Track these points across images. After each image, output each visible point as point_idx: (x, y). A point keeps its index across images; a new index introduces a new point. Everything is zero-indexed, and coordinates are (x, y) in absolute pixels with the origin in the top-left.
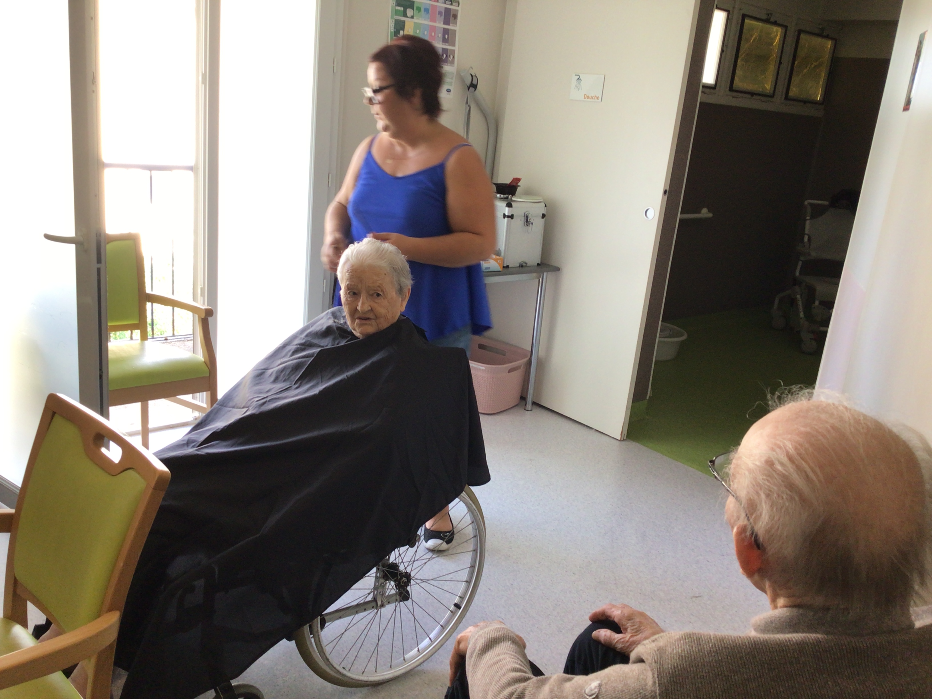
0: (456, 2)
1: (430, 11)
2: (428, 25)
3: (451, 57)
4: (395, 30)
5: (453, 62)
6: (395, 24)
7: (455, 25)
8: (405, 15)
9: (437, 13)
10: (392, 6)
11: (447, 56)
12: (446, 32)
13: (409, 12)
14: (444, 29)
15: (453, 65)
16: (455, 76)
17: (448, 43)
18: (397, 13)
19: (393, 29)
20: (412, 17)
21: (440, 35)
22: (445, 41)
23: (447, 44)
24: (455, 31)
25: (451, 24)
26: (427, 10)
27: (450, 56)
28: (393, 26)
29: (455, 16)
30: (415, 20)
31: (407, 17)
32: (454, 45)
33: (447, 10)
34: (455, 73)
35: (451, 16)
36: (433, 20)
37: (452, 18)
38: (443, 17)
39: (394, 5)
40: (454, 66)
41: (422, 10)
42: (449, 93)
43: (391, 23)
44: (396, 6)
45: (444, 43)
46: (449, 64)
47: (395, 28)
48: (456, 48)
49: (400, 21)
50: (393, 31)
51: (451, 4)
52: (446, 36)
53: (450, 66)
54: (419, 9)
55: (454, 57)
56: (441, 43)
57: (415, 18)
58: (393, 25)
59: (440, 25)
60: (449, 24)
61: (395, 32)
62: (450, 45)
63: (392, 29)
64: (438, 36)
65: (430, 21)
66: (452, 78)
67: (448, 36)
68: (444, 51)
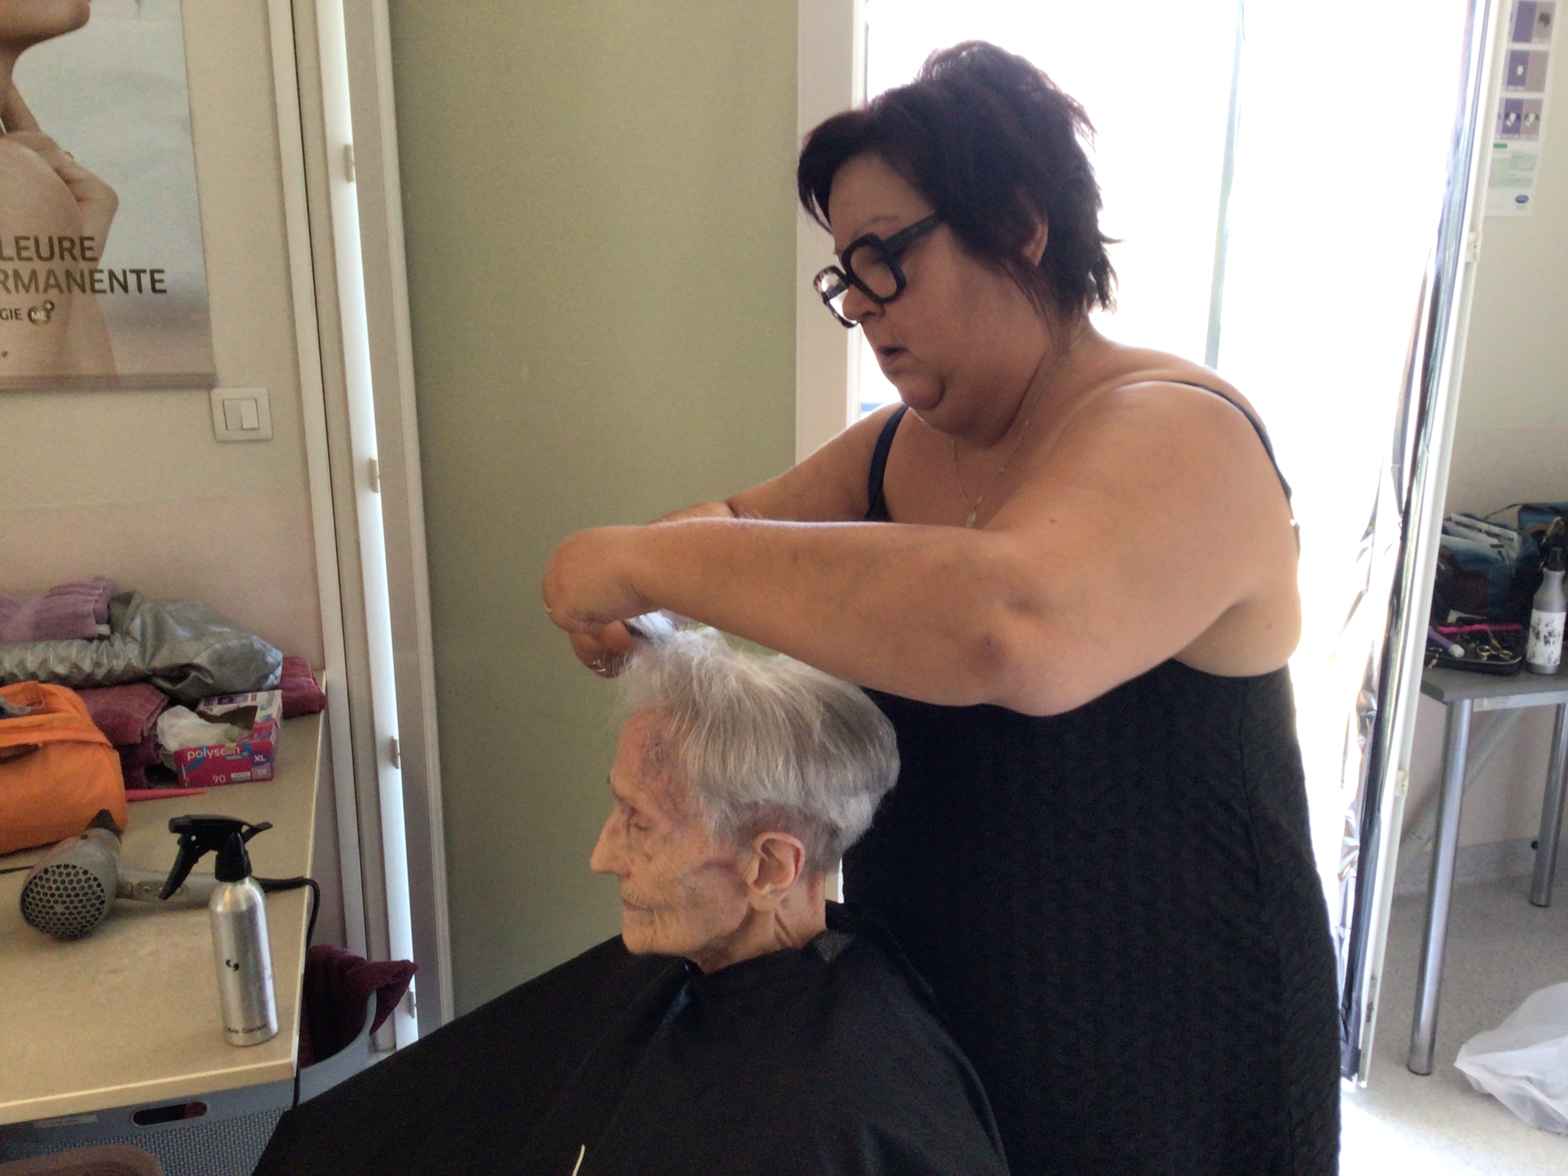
3: (1532, 117)
5: (1534, 131)
7: (1546, 41)
11: (1518, 117)
12: (1519, 58)
14: (1514, 52)
15: (1534, 137)
16: (1537, 164)
17: (1522, 85)
22: (1515, 81)
23: (1520, 88)
24: (1544, 54)
25: (1534, 40)
27: (1527, 116)
29: (1546, 19)
32: (1540, 87)
34: (1540, 156)
35: (1536, 18)
37: (1537, 25)
40: (1537, 140)
42: (1521, 205)
45: (1511, 88)
46: (1523, 136)
48: (1545, 95)
52: (1520, 70)
53: (1527, 139)
55: (1537, 118)
56: (1505, 87)
60: (1528, 41)
62: (1529, 90)
66: (1531, 169)
67: (1524, 69)
68: (1513, 106)
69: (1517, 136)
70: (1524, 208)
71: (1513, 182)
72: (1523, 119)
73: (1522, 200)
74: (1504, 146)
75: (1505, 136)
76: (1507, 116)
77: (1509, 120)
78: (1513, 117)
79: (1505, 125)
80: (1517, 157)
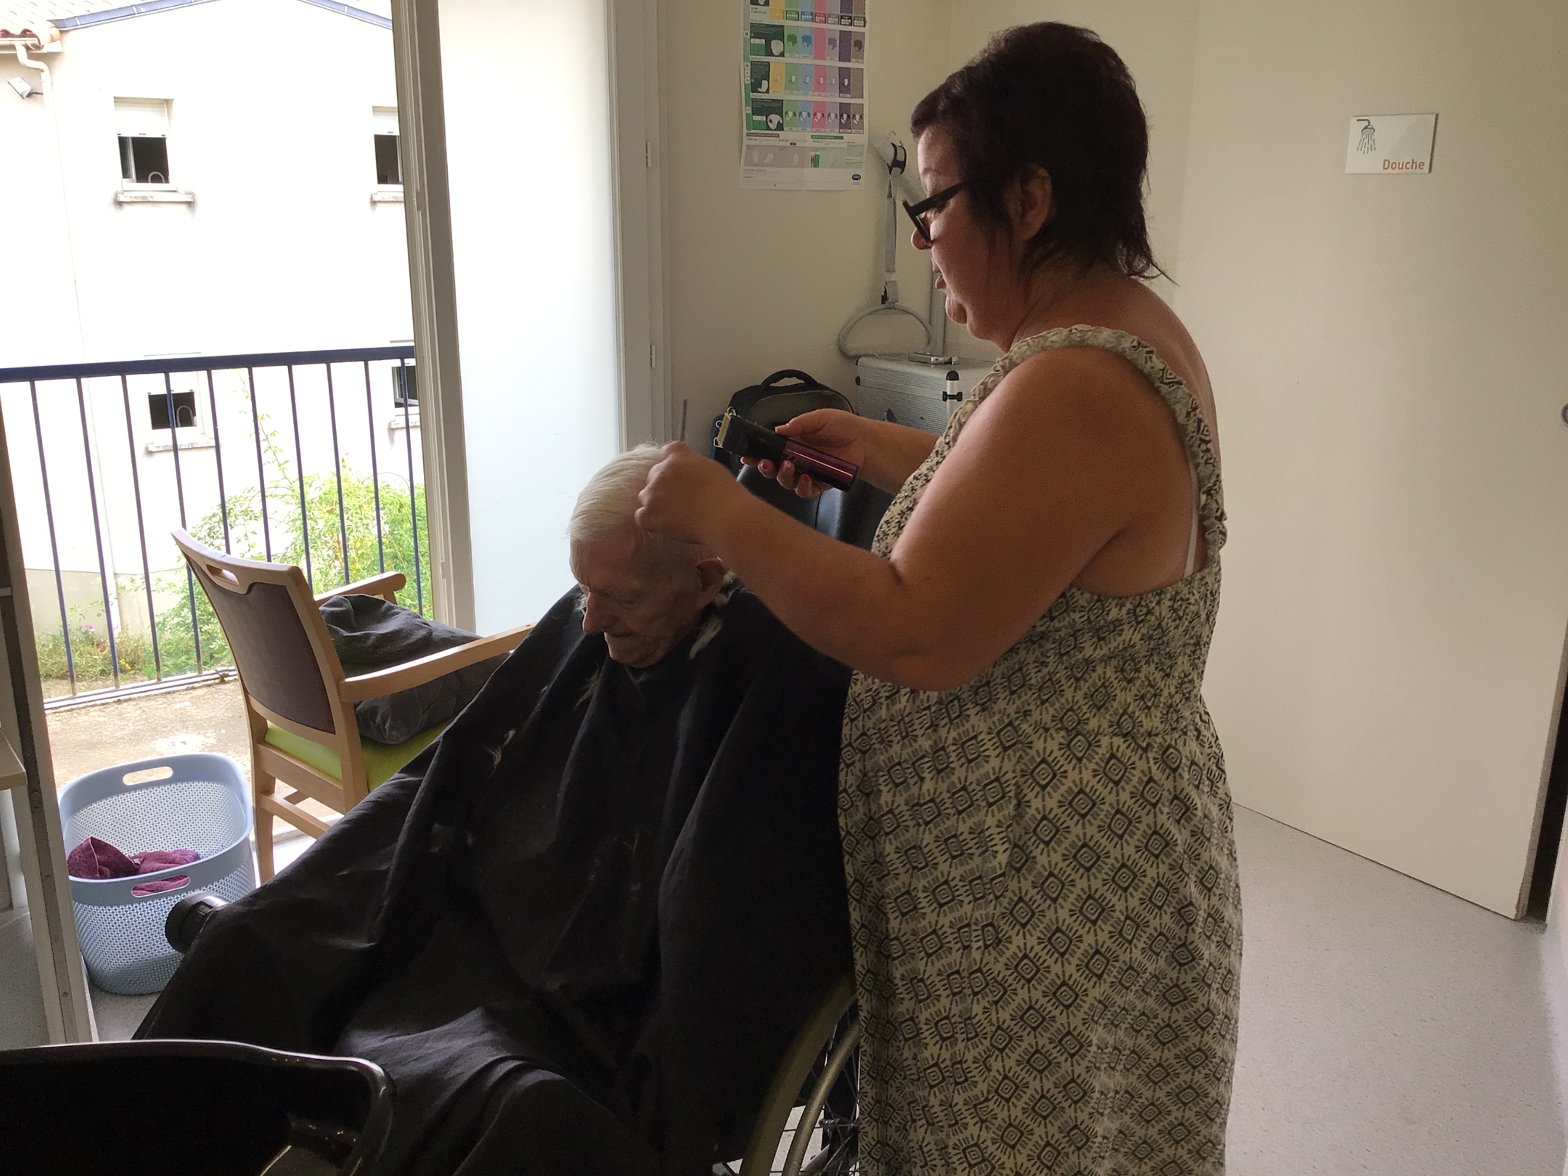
0: (858, 18)
1: (813, 42)
2: (811, 65)
3: (858, 117)
4: (753, 81)
5: (860, 126)
6: (752, 71)
7: (861, 61)
8: (770, 53)
9: (827, 42)
10: (744, 39)
11: (848, 116)
12: (844, 73)
13: (776, 46)
14: (841, 69)
15: (861, 131)
16: (866, 150)
17: (849, 93)
18: (754, 50)
19: (749, 79)
20: (782, 55)
22: (844, 89)
23: (848, 95)
24: (861, 71)
25: (852, 60)
26: (807, 39)
27: (854, 116)
28: (749, 75)
29: (860, 45)
30: (787, 59)
31: (772, 55)
32: (861, 96)
33: (845, 36)
34: (866, 147)
35: (853, 43)
36: (820, 55)
37: (853, 49)
38: (837, 49)
39: (749, 36)
40: (863, 133)
41: (800, 40)
42: (858, 181)
43: (745, 67)
44: (751, 37)
45: (841, 95)
46: (853, 131)
47: (752, 78)
48: (865, 101)
49: (761, 63)
50: (749, 83)
51: (851, 25)
52: (846, 82)
53: (856, 133)
54: (793, 39)
55: (861, 117)
56: (837, 94)
57: (786, 54)
58: (749, 72)
59: (833, 62)
60: (849, 60)
61: (752, 84)
62: (854, 97)
63: (745, 77)
64: (832, 84)
65: (815, 58)
66: (861, 155)
67: (849, 81)
68: (844, 108)
69: (849, 131)
70: (858, 184)
71: (849, 164)
72: (852, 117)
73: (856, 178)
74: (842, 138)
75: (841, 130)
76: (841, 116)
77: (843, 119)
78: (845, 116)
79: (840, 122)
80: (850, 145)
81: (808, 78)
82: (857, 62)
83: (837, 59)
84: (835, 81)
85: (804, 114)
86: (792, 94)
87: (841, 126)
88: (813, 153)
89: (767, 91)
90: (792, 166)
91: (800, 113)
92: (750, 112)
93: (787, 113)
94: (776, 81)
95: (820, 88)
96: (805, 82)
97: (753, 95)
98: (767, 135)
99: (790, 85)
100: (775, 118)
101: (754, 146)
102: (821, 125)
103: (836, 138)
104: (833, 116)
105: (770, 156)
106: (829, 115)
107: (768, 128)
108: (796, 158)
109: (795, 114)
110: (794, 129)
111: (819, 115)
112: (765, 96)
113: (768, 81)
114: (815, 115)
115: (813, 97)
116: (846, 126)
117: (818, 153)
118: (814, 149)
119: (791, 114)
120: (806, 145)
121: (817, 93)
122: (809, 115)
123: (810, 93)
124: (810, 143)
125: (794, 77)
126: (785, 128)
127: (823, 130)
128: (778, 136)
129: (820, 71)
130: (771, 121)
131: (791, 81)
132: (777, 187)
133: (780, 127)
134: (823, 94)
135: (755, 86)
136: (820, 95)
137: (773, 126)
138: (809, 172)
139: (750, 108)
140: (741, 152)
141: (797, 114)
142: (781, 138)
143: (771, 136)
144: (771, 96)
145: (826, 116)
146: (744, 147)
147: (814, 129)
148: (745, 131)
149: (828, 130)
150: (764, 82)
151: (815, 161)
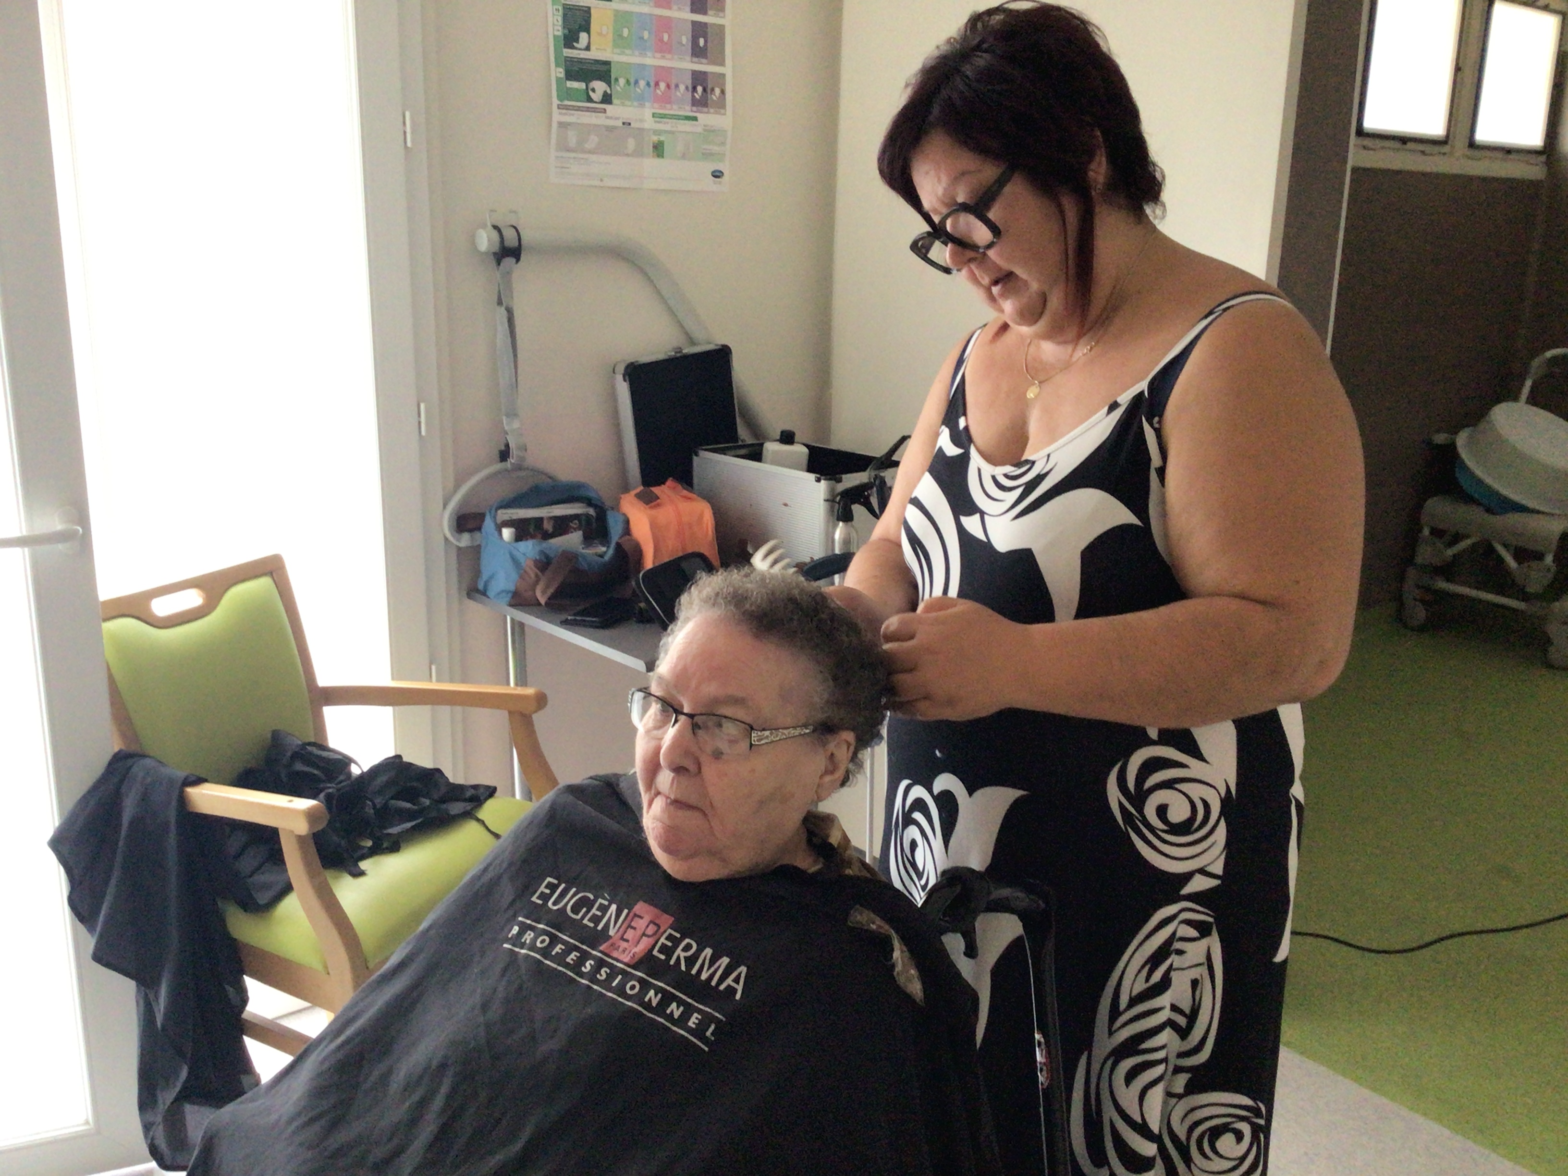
2: (650, 15)
4: (566, 31)
5: (721, 105)
6: (565, 16)
7: (721, 14)
11: (705, 90)
12: (699, 30)
14: (694, 23)
15: (722, 111)
17: (705, 57)
19: (560, 28)
21: (684, 40)
22: (698, 52)
23: (704, 61)
24: (722, 28)
25: (710, 12)
27: (713, 90)
28: (560, 23)
32: (722, 63)
34: (730, 133)
40: (725, 114)
42: (717, 179)
43: (554, 14)
45: (695, 59)
46: (712, 110)
47: (564, 28)
48: (727, 70)
49: (578, 8)
50: (560, 33)
52: (702, 42)
53: (716, 113)
55: (723, 92)
56: (688, 58)
58: (560, 19)
59: (682, 14)
60: (705, 13)
61: (566, 37)
62: (712, 63)
63: (555, 26)
64: (680, 43)
65: (656, 6)
66: (723, 144)
67: (706, 42)
68: (699, 78)
69: (705, 110)
70: (720, 183)
71: (708, 156)
72: (709, 91)
73: (717, 174)
74: (695, 119)
75: (694, 109)
76: (694, 89)
77: (697, 92)
78: (700, 89)
79: (693, 96)
80: (710, 131)
81: (646, 35)
82: (717, 16)
83: (688, 9)
84: (686, 40)
85: (642, 83)
86: (623, 53)
87: (695, 103)
88: (655, 138)
89: (588, 48)
90: (628, 155)
91: (636, 82)
92: (562, 75)
93: (617, 80)
94: (600, 34)
95: (663, 48)
96: (642, 38)
97: (568, 52)
98: (588, 109)
99: (619, 41)
100: (599, 87)
101: (569, 124)
102: (666, 100)
103: (688, 118)
104: (682, 87)
105: (593, 141)
106: (677, 86)
107: (590, 100)
108: (631, 144)
109: (628, 82)
110: (628, 103)
111: (662, 85)
112: (584, 55)
113: (588, 31)
114: (657, 84)
115: (651, 60)
116: (701, 103)
117: (662, 138)
118: (657, 132)
119: (622, 81)
120: (646, 126)
121: (658, 55)
122: (648, 84)
123: (649, 54)
124: (649, 123)
125: (626, 32)
126: (615, 101)
127: (668, 106)
128: (605, 111)
129: (666, 24)
130: (593, 90)
131: (621, 36)
132: (602, 184)
133: (607, 99)
134: (669, 56)
135: (570, 40)
136: (663, 57)
137: (597, 96)
138: (650, 164)
139: (561, 70)
140: (550, 131)
141: (632, 81)
142: (609, 113)
143: (594, 110)
144: (593, 55)
145: (673, 86)
146: (555, 126)
147: (656, 105)
148: (556, 102)
149: (675, 107)
150: (583, 36)
151: (658, 149)
